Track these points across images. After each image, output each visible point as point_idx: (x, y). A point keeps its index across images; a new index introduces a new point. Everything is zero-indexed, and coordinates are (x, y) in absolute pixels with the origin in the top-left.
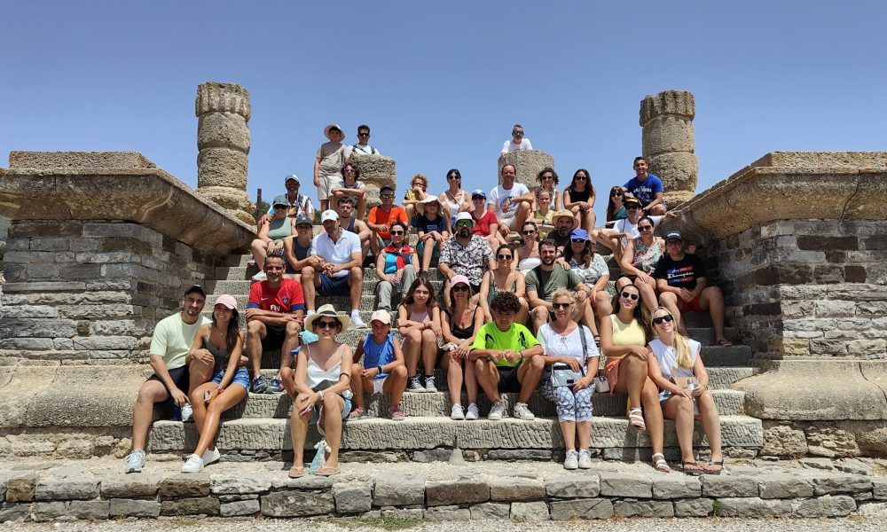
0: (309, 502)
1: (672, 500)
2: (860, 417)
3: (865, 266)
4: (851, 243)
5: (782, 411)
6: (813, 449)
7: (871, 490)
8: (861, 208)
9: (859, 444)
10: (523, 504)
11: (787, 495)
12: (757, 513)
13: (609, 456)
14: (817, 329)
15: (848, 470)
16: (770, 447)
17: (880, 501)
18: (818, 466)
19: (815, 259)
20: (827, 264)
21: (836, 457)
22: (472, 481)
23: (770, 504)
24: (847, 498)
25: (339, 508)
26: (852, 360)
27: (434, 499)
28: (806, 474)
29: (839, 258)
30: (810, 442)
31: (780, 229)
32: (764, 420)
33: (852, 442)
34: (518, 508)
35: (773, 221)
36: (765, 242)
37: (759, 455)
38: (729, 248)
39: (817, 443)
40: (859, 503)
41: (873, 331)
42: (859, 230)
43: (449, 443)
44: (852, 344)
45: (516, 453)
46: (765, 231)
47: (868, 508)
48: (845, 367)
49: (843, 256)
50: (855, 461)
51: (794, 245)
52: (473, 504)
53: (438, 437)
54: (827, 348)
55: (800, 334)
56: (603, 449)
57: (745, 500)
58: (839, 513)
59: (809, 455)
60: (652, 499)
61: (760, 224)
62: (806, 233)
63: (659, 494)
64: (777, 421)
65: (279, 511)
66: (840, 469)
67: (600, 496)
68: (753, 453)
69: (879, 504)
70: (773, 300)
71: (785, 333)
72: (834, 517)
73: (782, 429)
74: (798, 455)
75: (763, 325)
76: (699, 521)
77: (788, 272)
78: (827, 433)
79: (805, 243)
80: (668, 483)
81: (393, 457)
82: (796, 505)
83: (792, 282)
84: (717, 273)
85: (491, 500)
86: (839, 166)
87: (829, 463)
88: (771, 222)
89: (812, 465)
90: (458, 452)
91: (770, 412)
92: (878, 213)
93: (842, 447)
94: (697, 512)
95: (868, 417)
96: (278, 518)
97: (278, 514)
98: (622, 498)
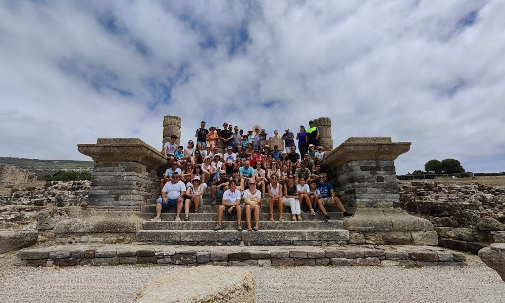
0: (188, 259)
1: (315, 259)
2: (383, 230)
3: (384, 176)
4: (378, 168)
5: (356, 228)
6: (367, 241)
7: (385, 256)
8: (381, 156)
9: (384, 240)
10: (262, 260)
11: (355, 257)
12: (345, 264)
13: (295, 244)
14: (368, 198)
15: (378, 249)
16: (352, 240)
17: (388, 259)
18: (368, 247)
19: (366, 174)
20: (371, 176)
21: (376, 244)
22: (245, 252)
23: (349, 260)
24: (376, 258)
25: (198, 261)
26: (381, 209)
27: (231, 258)
28: (363, 250)
29: (374, 174)
30: (366, 239)
31: (354, 163)
32: (350, 231)
33: (381, 239)
34: (261, 262)
35: (352, 161)
36: (350, 168)
37: (348, 244)
38: (340, 170)
39: (368, 239)
40: (381, 260)
41: (388, 199)
42: (381, 164)
43: (240, 239)
44: (381, 204)
45: (262, 242)
46: (349, 164)
47: (384, 262)
48: (378, 212)
49: (376, 173)
50: (382, 246)
51: (359, 169)
52: (245, 260)
53: (236, 237)
54: (372, 205)
55: (362, 200)
56: (293, 241)
57: (340, 259)
58: (373, 264)
59: (366, 243)
60: (308, 258)
61: (348, 162)
62: (363, 165)
63: (310, 257)
64: (354, 231)
65: (177, 262)
66: (376, 248)
67: (289, 257)
68: (346, 243)
69: (388, 261)
70: (353, 189)
71: (357, 200)
72: (372, 265)
73: (356, 234)
74: (362, 244)
75: (351, 197)
76: (324, 267)
77: (357, 178)
78: (372, 235)
79: (363, 168)
80: (313, 253)
81: (220, 244)
82: (358, 261)
83: (358, 181)
84: (336, 180)
85: (251, 259)
86: (373, 142)
87: (372, 246)
88: (351, 161)
89: (367, 247)
90: (242, 242)
91: (351, 227)
92: (387, 158)
93: (378, 240)
94: (324, 263)
95: (386, 230)
96: (177, 264)
97: (177, 263)
98: (297, 258)
